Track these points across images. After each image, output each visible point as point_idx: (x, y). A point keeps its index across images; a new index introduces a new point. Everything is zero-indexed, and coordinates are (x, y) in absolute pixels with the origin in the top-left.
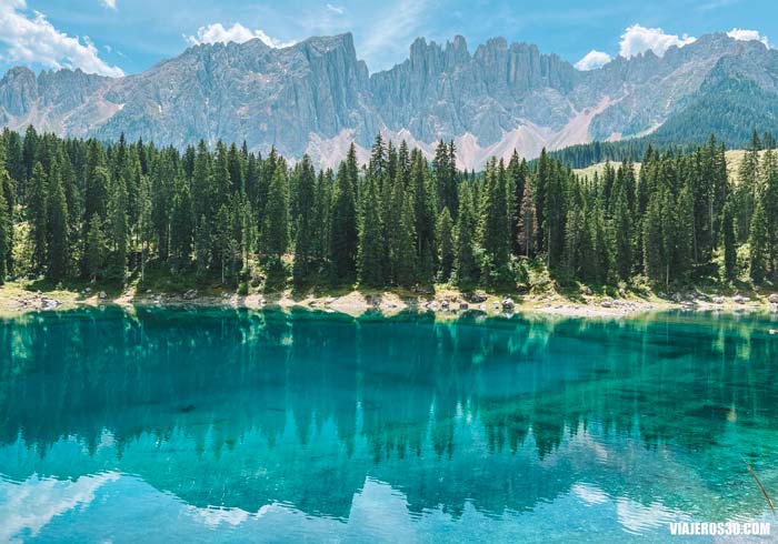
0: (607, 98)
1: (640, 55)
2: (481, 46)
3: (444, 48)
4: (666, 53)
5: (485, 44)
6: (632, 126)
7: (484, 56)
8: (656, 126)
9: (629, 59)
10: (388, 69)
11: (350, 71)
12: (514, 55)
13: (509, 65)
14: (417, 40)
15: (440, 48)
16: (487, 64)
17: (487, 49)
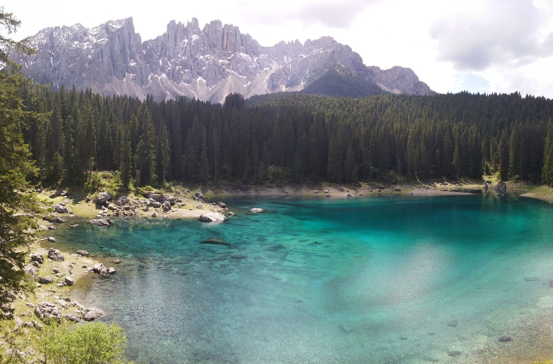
0: (277, 64)
2: (207, 25)
3: (186, 25)
4: (306, 43)
5: (209, 23)
6: (290, 82)
7: (209, 32)
8: (302, 84)
9: (287, 43)
10: (154, 39)
11: (132, 39)
12: (226, 32)
13: (223, 37)
14: (171, 21)
15: (183, 26)
16: (210, 36)
17: (210, 27)
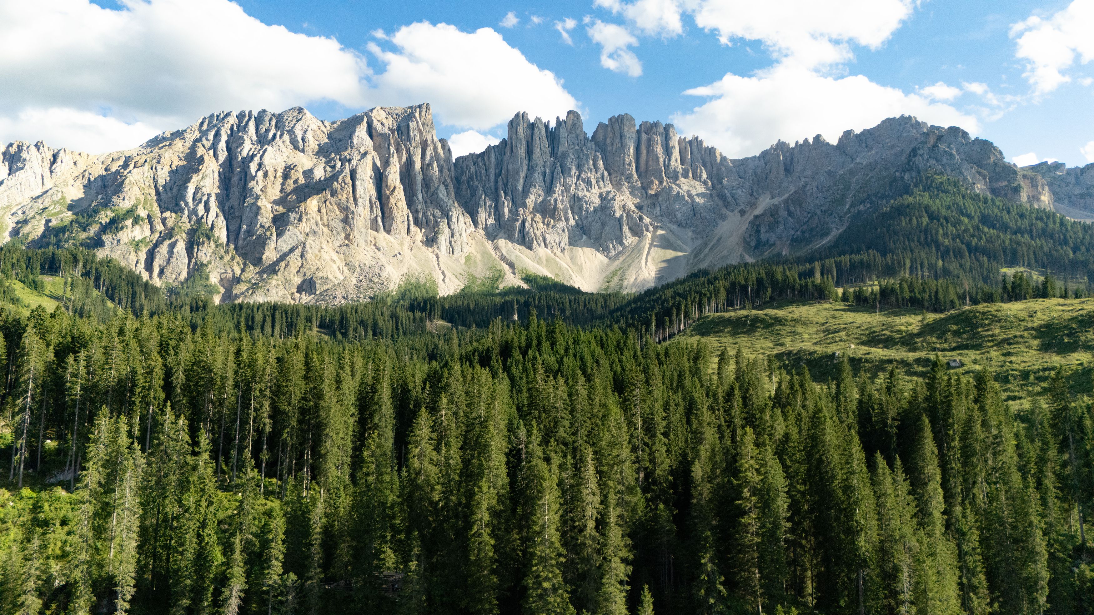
0: (768, 195)
1: (806, 140)
2: (601, 125)
3: (553, 126)
4: (841, 140)
5: (606, 122)
6: (803, 232)
7: (605, 139)
8: (835, 233)
9: (792, 145)
10: (478, 152)
11: (428, 152)
12: (644, 137)
13: (638, 149)
14: (517, 115)
15: (547, 127)
16: (609, 148)
17: (609, 129)
